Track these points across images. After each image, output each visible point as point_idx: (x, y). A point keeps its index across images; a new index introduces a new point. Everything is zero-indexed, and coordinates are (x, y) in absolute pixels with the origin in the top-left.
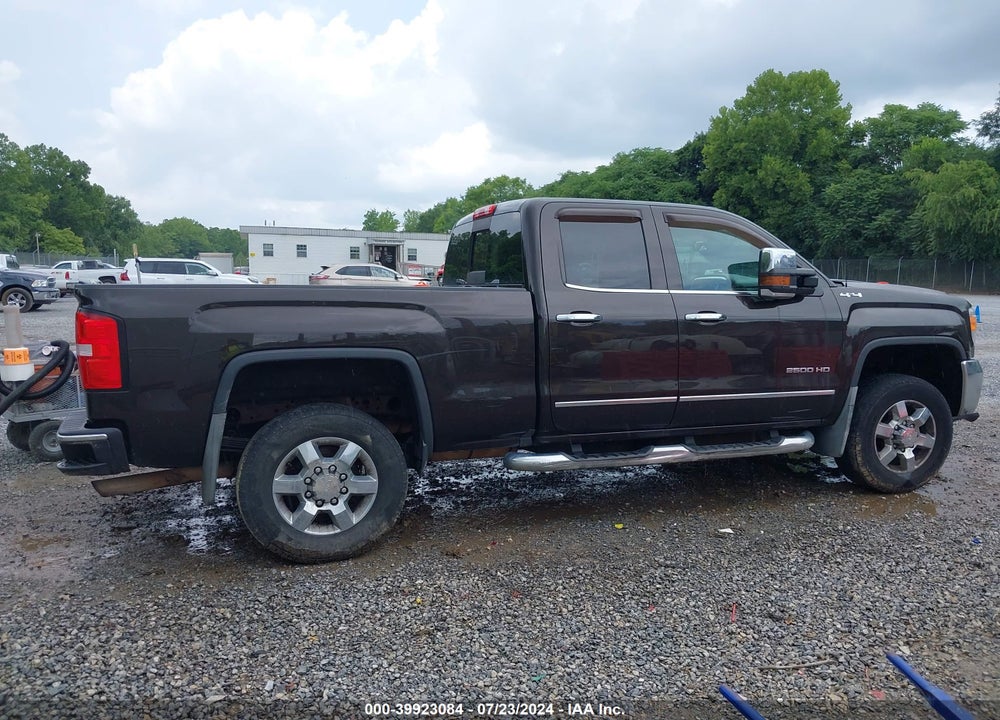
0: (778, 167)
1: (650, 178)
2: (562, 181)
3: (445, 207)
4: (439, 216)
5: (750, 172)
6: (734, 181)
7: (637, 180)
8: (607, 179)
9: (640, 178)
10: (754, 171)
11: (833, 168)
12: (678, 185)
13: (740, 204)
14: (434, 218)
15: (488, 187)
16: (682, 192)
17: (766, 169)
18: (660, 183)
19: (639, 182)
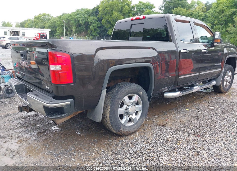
0: (116, 15)
1: (86, 16)
2: (62, 15)
3: (28, 21)
4: (26, 23)
5: (110, 15)
6: (107, 17)
7: (82, 16)
8: (75, 15)
9: (83, 15)
10: (111, 15)
11: (128, 15)
12: (93, 18)
13: (108, 23)
14: (24, 24)
15: (40, 16)
16: (94, 20)
17: (114, 15)
18: (88, 17)
19: (83, 16)
